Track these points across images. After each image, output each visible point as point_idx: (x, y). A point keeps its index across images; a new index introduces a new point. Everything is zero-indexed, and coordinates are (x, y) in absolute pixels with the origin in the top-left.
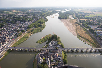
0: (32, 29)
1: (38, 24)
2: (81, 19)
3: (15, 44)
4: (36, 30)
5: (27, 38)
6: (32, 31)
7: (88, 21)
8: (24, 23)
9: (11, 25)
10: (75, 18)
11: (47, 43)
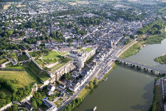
0: (144, 36)
1: (154, 29)
3: (122, 54)
4: (151, 38)
5: (139, 49)
6: (145, 39)
8: (129, 23)
9: (111, 24)
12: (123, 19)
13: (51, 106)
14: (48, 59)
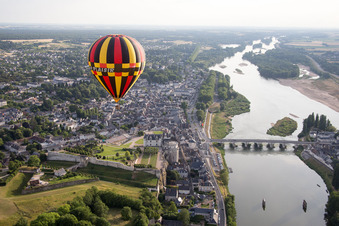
0: (214, 104)
1: (223, 90)
6: (222, 109)
11: (300, 136)
13: (210, 212)
14: (117, 155)
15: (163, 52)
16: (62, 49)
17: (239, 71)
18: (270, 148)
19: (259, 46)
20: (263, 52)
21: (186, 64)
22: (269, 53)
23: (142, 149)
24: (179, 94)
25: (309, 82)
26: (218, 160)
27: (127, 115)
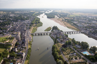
1: (37, 21)
2: (65, 18)
3: (32, 32)
5: (36, 29)
6: (36, 26)
7: (70, 19)
8: (24, 21)
9: (16, 23)
10: (60, 18)
11: (51, 31)
12: (20, 20)
13: (22, 53)
14: (3, 40)
15: (27, 14)
16: (4, 14)
17: (43, 17)
18: (44, 34)
19: (49, 12)
20: (49, 13)
21: (31, 16)
22: (50, 13)
23: (10, 38)
24: (27, 23)
25: (56, 19)
26: (31, 38)
27: (13, 28)
